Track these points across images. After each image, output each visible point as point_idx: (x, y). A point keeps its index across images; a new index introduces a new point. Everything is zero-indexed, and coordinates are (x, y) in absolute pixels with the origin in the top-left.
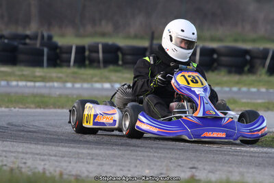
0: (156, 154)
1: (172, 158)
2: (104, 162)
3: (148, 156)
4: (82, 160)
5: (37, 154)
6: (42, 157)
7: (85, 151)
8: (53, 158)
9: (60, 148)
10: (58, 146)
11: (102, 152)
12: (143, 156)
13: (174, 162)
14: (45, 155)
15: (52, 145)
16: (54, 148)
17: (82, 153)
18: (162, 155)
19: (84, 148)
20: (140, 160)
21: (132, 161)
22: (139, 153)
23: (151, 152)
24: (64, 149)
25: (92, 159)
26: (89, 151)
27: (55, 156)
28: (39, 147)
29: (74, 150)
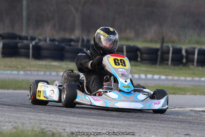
0: (161, 125)
1: (172, 128)
3: (155, 126)
4: (106, 128)
5: (74, 123)
7: (109, 122)
9: (91, 120)
10: (90, 118)
11: (121, 122)
13: (173, 131)
16: (86, 119)
17: (106, 123)
18: (165, 125)
19: (108, 120)
20: (149, 128)
21: (143, 129)
22: (148, 124)
24: (93, 120)
25: (113, 127)
26: (111, 122)
27: (87, 125)
28: (75, 118)
29: (101, 121)
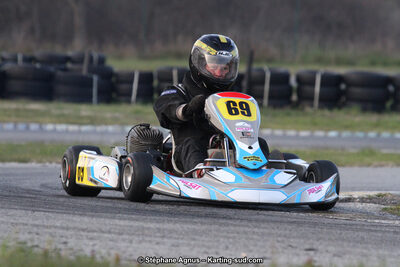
0: (256, 230)
1: (280, 236)
2: (181, 241)
3: (245, 233)
4: (148, 239)
5: (83, 230)
6: (91, 235)
7: (152, 225)
8: (106, 235)
9: (117, 221)
10: (114, 218)
11: (178, 226)
12: (238, 233)
13: (283, 242)
14: (94, 231)
15: (106, 217)
16: (107, 221)
17: (148, 228)
18: (266, 231)
19: (151, 221)
20: (234, 238)
21: (222, 240)
22: (232, 228)
23: (249, 227)
24: (122, 223)
25: (163, 237)
26: (158, 226)
27: (110, 232)
28: (86, 219)
29: (136, 224)
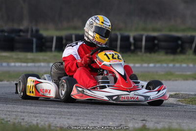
2: (80, 117)
6: (36, 115)
8: (43, 115)
12: (108, 113)
14: (37, 113)
15: (42, 107)
23: (113, 110)
